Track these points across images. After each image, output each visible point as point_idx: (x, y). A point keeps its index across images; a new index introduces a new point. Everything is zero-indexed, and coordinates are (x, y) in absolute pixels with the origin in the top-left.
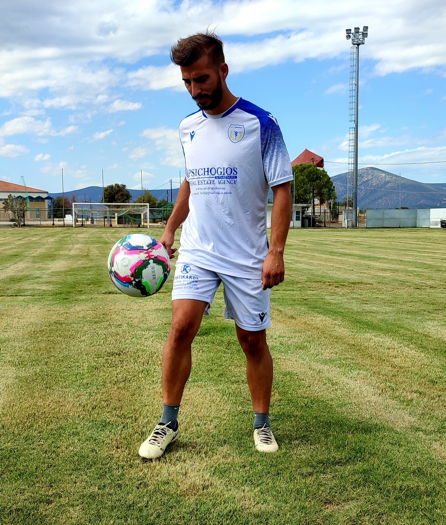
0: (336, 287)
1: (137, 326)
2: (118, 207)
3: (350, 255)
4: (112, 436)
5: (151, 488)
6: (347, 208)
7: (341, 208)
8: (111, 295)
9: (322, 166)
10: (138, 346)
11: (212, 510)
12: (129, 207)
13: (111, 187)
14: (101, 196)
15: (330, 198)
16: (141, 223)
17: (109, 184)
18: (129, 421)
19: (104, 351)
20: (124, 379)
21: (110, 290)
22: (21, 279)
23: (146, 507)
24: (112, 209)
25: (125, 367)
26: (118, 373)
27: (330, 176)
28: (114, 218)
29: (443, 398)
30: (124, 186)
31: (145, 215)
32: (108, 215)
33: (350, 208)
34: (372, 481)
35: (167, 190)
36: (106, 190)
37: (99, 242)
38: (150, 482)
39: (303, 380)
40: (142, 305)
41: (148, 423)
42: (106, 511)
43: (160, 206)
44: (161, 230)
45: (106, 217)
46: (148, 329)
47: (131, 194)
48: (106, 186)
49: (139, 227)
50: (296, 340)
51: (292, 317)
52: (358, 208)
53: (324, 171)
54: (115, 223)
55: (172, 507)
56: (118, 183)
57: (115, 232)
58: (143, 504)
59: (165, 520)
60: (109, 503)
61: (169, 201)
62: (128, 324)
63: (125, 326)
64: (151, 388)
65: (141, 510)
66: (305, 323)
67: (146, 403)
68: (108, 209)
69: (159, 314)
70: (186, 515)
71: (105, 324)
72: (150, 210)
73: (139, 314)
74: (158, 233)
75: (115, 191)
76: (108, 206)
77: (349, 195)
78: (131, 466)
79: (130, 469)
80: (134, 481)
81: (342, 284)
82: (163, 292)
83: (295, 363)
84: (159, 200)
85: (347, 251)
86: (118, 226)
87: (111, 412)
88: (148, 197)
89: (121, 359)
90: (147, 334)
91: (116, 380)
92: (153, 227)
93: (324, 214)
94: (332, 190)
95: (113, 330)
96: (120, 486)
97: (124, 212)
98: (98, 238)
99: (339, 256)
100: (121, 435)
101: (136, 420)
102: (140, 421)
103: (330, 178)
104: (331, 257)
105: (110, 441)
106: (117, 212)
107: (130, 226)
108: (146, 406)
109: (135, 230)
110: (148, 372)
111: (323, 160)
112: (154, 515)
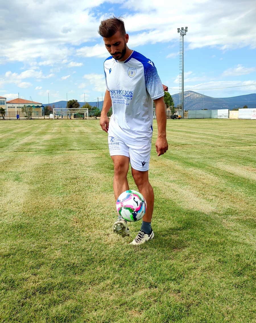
0: (175, 146)
1: (84, 165)
2: (74, 110)
3: (181, 131)
4: (74, 217)
5: (93, 241)
6: (179, 109)
7: (176, 110)
8: (72, 151)
9: (167, 91)
10: (85, 174)
11: (121, 252)
12: (79, 110)
13: (71, 101)
14: (66, 105)
15: (171, 105)
16: (84, 117)
17: (70, 100)
18: (82, 210)
19: (69, 177)
20: (78, 190)
21: (71, 149)
22: (30, 144)
23: (90, 250)
24: (71, 111)
25: (79, 184)
26: (76, 187)
27: (171, 95)
28: (72, 115)
29: (227, 198)
30: (77, 101)
31: (86, 114)
32: (69, 114)
33: (181, 110)
34: (195, 238)
35: (96, 102)
36: (68, 102)
37: (65, 126)
38: (92, 238)
39: (161, 190)
40: (86, 155)
41: (90, 211)
42: (72, 252)
43: (93, 109)
44: (94, 120)
45: (68, 115)
46: (89, 167)
47: (80, 104)
48: (68, 100)
49: (84, 119)
50: (157, 172)
51: (155, 161)
52: (184, 110)
53: (168, 93)
54: (72, 117)
55: (102, 250)
56: (74, 99)
57: (73, 122)
58: (89, 249)
59: (99, 256)
60: (74, 249)
61: (97, 107)
62: (80, 164)
63: (78, 166)
64: (91, 194)
65: (88, 252)
66: (161, 163)
67: (89, 202)
68: (69, 111)
69: (94, 160)
70: (109, 254)
71: (69, 164)
72: (89, 111)
73: (85, 160)
74: (92, 122)
75: (72, 103)
76: (70, 110)
77: (180, 104)
78: (83, 231)
79: (83, 232)
80: (85, 238)
81: (178, 145)
82: (95, 149)
83: (157, 182)
84: (92, 107)
85: (180, 130)
86: (74, 119)
87: (73, 206)
88: (87, 106)
89: (77, 181)
90: (89, 169)
91: (75, 190)
92: (90, 119)
93: (168, 113)
94: (172, 102)
95: (73, 167)
96: (78, 240)
97: (77, 112)
98: (65, 124)
99: (176, 132)
100: (78, 216)
101: (85, 209)
102: (87, 209)
103: (171, 96)
104: (172, 132)
105: (73, 219)
106: (73, 112)
107: (79, 119)
108: (89, 203)
109: (82, 120)
110: (89, 187)
111: (167, 88)
112: (94, 254)
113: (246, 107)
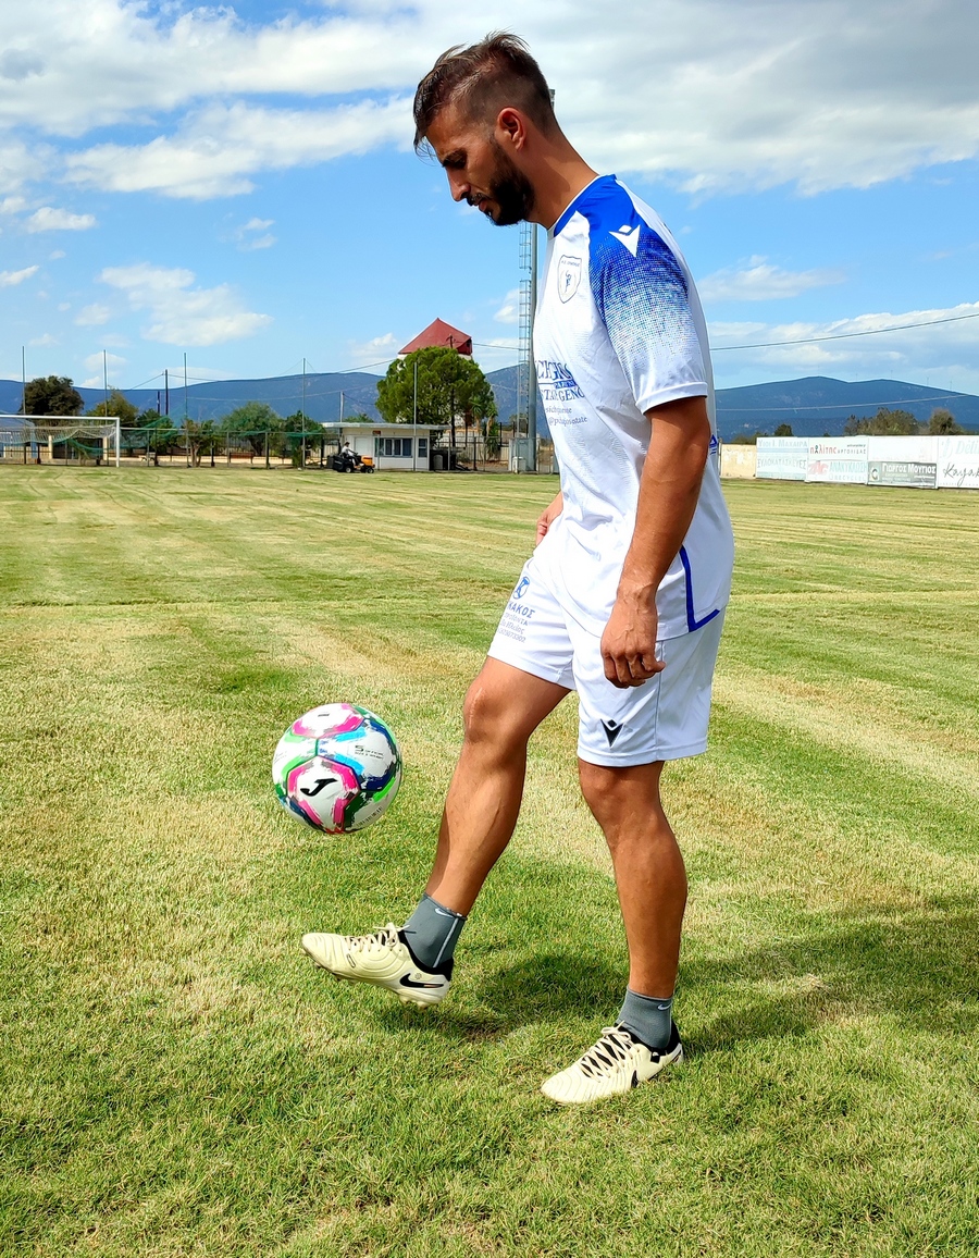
0: (495, 590)
1: (90, 674)
2: (55, 423)
3: (522, 527)
4: (35, 908)
5: (116, 1013)
6: (518, 434)
7: (505, 435)
8: (37, 609)
9: (468, 353)
10: (92, 715)
11: (243, 1055)
12: (78, 424)
13: (41, 383)
14: (19, 400)
15: (484, 414)
16: (102, 457)
17: (37, 377)
18: (72, 873)
19: (19, 726)
20: (61, 787)
21: (35, 598)
23: (105, 1055)
24: (41, 428)
25: (64, 761)
26: (49, 773)
27: (484, 373)
28: (46, 445)
29: (695, 811)
30: (69, 381)
31: (112, 441)
32: (33, 439)
33: (524, 435)
34: (559, 982)
35: (159, 391)
36: (30, 387)
37: (12, 496)
38: (115, 1001)
40: (103, 628)
41: (112, 876)
42: (20, 1070)
43: (142, 422)
44: (144, 471)
45: (28, 444)
46: (115, 681)
47: (83, 397)
48: (29, 379)
49: (98, 464)
50: (416, 699)
51: (410, 652)
52: (538, 436)
53: (472, 362)
54: (48, 456)
55: (159, 1054)
56: (55, 375)
57: (47, 475)
58: (99, 1050)
59: (145, 1081)
60: (26, 1051)
61: (163, 412)
62: (71, 669)
63: (65, 676)
64: (119, 803)
65: (94, 1062)
66: (435, 664)
67: (109, 837)
68: (33, 427)
69: (137, 648)
70: (187, 1068)
71: (22, 670)
72: (122, 431)
73: (95, 649)
74: (139, 477)
75: (48, 392)
76: (35, 421)
77: (520, 410)
78: (75, 970)
79: (74, 976)
80: (80, 1001)
81: (506, 584)
82: (145, 602)
83: (414, 745)
84: (141, 410)
85: (518, 520)
86: (53, 461)
87: (34, 857)
88: (119, 406)
89: (56, 745)
90: (112, 691)
91: (44, 788)
92: (128, 465)
93: (473, 446)
94: (489, 400)
95: (41, 682)
96: (50, 1013)
97: (67, 433)
98: (10, 486)
99: (501, 529)
100: (53, 904)
101: (86, 871)
102: (95, 875)
103: (484, 377)
104: (486, 530)
105: (31, 919)
106: (52, 433)
107: (78, 462)
108: (108, 841)
109: (89, 470)
110: (112, 770)
111: (470, 341)
112: (122, 1072)
113: (784, 431)
